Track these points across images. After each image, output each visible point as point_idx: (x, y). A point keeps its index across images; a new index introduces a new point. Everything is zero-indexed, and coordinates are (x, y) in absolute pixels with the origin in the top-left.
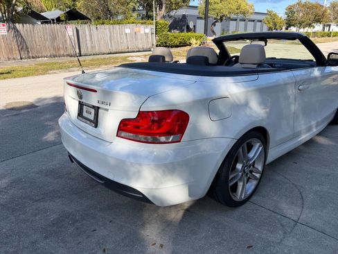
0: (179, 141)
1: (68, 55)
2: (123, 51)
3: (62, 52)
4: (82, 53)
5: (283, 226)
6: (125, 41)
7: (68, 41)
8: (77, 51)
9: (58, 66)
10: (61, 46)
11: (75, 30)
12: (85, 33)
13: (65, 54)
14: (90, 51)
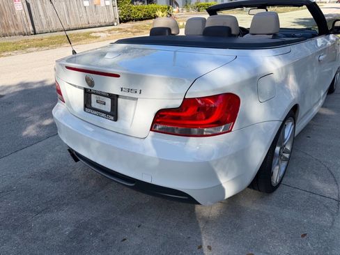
0: (231, 131)
1: (20, 34)
2: (84, 26)
3: (13, 31)
4: (37, 31)
5: (327, 207)
6: (85, 14)
7: (18, 17)
8: (31, 28)
9: (11, 46)
10: (10, 23)
11: (25, 4)
12: (36, 6)
13: (17, 32)
14: (45, 28)
